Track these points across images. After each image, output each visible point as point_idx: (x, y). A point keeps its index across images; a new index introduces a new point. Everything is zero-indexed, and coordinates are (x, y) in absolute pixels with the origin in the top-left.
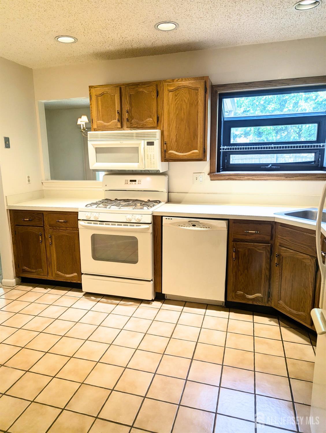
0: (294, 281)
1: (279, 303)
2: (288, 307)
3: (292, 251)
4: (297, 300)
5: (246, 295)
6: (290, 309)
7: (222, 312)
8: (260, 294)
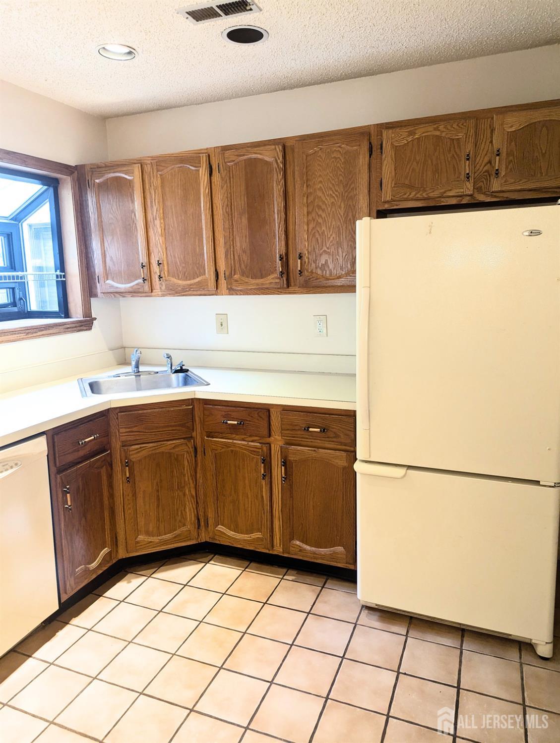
0: (160, 491)
1: (138, 542)
2: (155, 538)
3: (151, 445)
4: (169, 517)
5: (89, 566)
6: (159, 538)
7: (60, 634)
8: (106, 548)
